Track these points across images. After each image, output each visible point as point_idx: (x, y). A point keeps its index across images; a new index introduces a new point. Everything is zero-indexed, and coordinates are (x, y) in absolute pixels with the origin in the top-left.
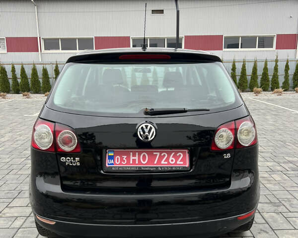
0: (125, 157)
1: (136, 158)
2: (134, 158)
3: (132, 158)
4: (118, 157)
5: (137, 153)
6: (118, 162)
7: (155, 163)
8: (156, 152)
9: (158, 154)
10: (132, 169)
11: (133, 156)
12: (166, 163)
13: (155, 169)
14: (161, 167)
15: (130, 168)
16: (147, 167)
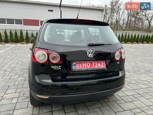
0: (81, 65)
1: (85, 65)
2: (84, 65)
3: (83, 65)
4: (78, 65)
5: (85, 63)
6: (78, 67)
7: (93, 67)
8: (93, 62)
9: (94, 63)
10: (84, 70)
11: (84, 64)
12: (97, 67)
13: (93, 69)
14: (95, 69)
15: (83, 70)
16: (90, 69)
